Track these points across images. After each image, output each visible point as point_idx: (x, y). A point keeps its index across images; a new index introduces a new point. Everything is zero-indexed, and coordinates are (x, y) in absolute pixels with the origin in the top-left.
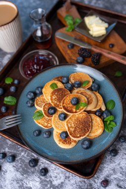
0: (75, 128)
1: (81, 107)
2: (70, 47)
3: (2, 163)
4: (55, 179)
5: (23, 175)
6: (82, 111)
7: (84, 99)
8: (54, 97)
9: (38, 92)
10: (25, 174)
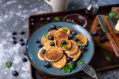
0: (51, 53)
1: (63, 48)
2: (97, 25)
3: (18, 42)
4: (24, 67)
5: (18, 53)
6: (62, 49)
7: (69, 46)
8: (58, 34)
9: (57, 28)
10: (19, 54)
